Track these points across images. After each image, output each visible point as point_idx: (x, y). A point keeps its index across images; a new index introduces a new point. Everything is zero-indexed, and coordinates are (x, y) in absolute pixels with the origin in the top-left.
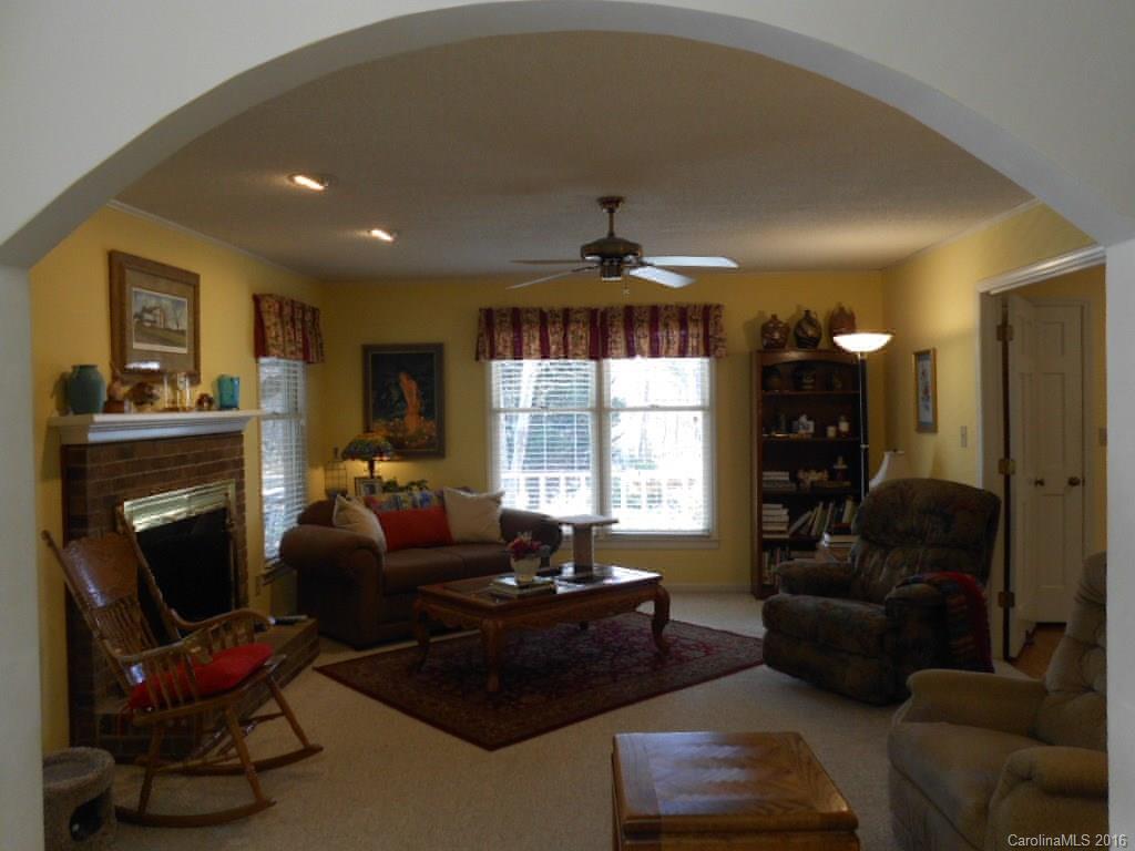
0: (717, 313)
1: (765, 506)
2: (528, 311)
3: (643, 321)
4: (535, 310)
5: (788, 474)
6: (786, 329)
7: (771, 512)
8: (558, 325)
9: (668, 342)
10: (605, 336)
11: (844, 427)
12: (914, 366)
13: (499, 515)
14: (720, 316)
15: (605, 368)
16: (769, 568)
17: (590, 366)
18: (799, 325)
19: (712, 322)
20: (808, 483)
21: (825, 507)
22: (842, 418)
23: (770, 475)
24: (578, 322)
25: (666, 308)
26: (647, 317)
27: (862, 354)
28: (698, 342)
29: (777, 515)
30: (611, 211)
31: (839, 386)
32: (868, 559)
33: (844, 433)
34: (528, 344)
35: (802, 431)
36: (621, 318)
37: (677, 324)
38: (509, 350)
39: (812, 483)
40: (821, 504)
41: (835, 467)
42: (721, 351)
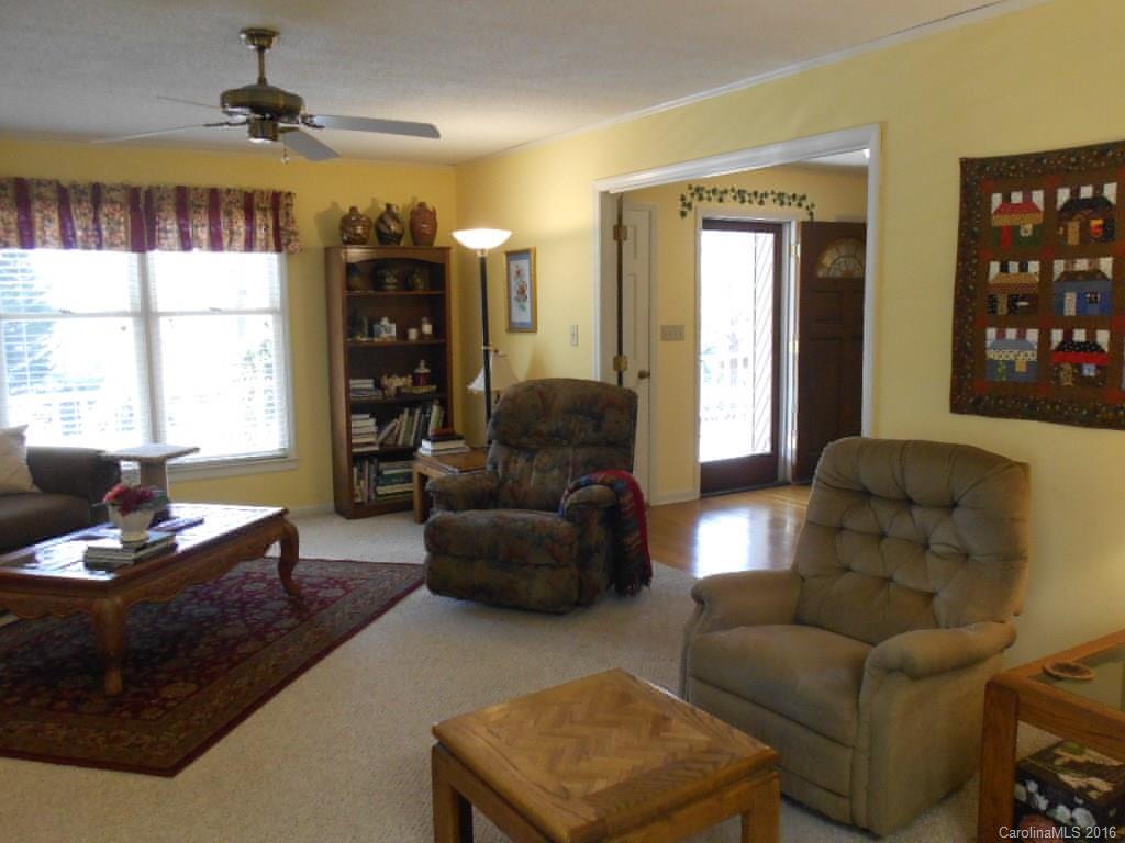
0: (289, 201)
1: (353, 417)
2: (39, 183)
3: (199, 206)
4: (50, 183)
5: (371, 381)
6: (367, 224)
7: (359, 424)
8: (85, 204)
9: (232, 233)
10: (152, 223)
11: (427, 329)
12: (505, 266)
13: (25, 456)
14: (292, 205)
15: (150, 262)
16: (359, 484)
17: (131, 258)
18: (381, 219)
19: (282, 212)
20: (393, 388)
21: (411, 414)
22: (425, 319)
23: (356, 383)
24: (113, 202)
25: (229, 191)
26: (205, 201)
27: (483, 251)
28: (267, 235)
29: (365, 424)
30: (261, 49)
31: (421, 287)
32: (512, 465)
33: (429, 335)
34: (42, 229)
35: (384, 335)
36: (171, 201)
37: (242, 212)
38: (13, 234)
39: (398, 389)
40: (407, 411)
41: (418, 371)
42: (294, 246)
